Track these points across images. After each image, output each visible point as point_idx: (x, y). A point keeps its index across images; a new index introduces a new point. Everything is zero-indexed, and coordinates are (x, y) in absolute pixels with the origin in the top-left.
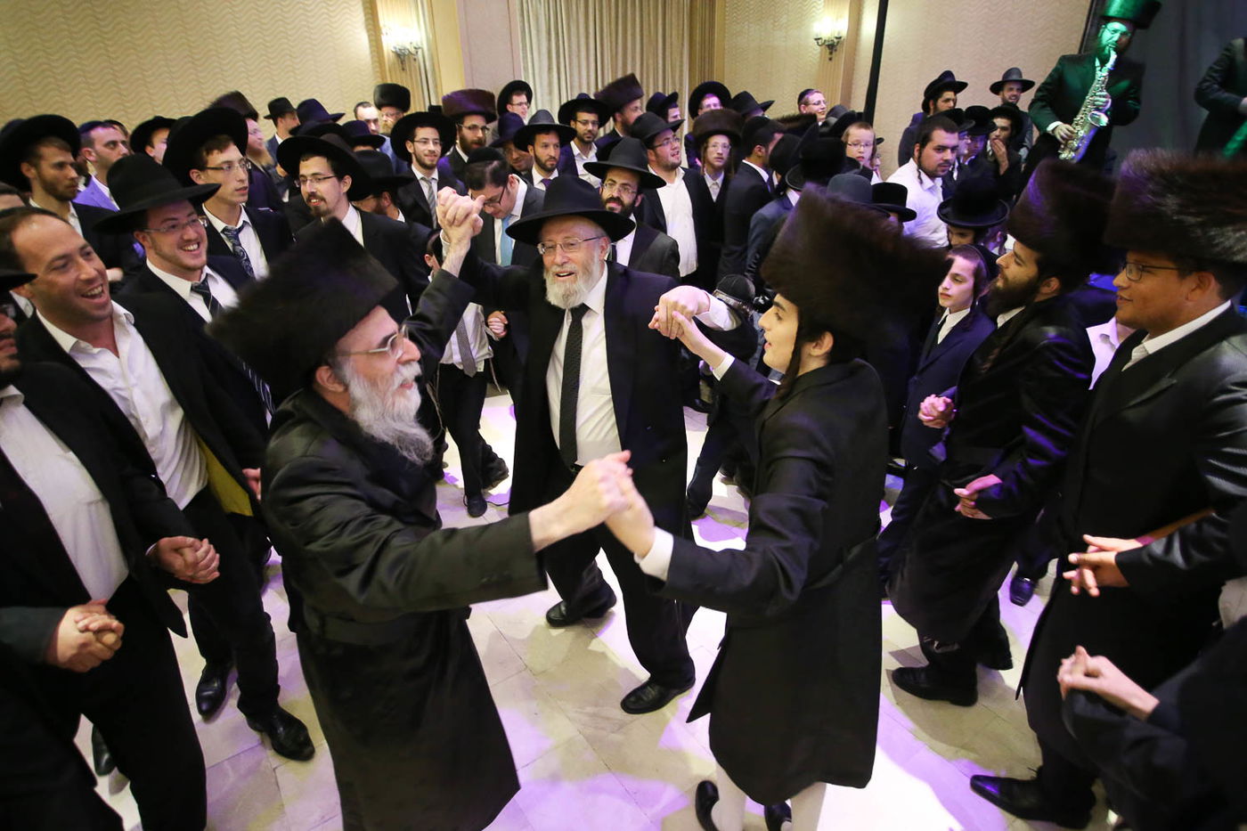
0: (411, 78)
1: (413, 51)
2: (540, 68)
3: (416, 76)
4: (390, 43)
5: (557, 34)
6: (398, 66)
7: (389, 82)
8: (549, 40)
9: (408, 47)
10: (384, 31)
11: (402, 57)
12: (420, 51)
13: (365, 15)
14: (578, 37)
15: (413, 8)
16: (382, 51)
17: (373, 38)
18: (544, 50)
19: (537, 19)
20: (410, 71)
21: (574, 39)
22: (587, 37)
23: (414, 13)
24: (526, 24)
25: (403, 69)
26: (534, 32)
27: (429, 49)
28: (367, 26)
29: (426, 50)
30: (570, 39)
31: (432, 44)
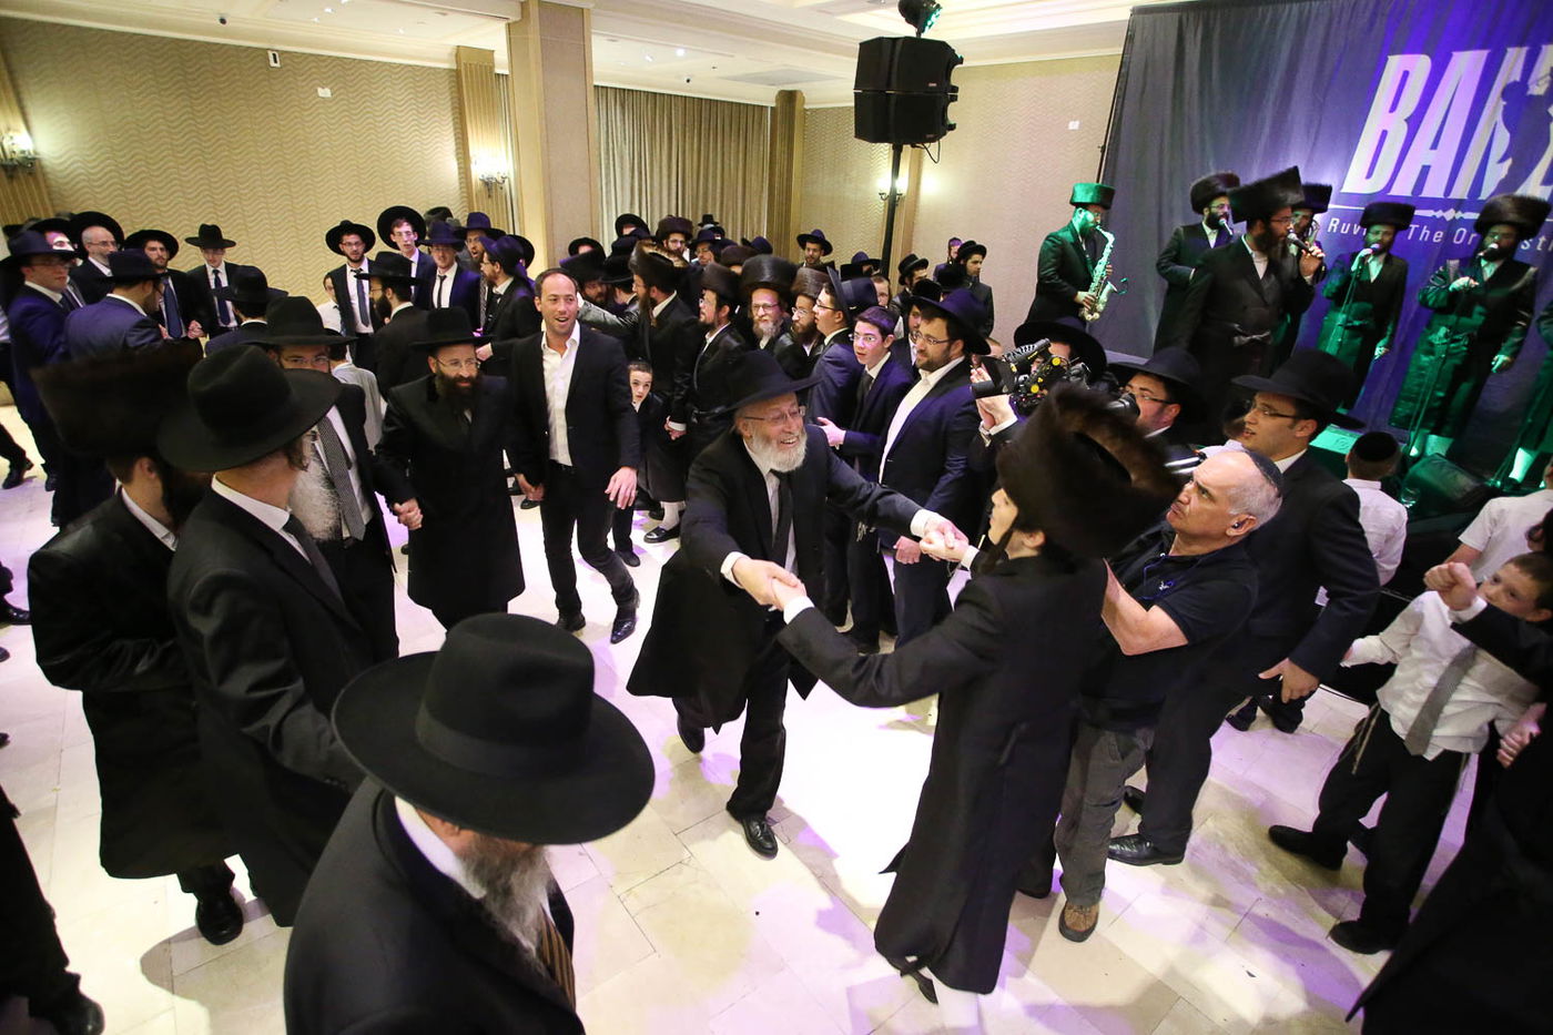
0: (497, 208)
1: (500, 180)
2: (623, 202)
3: (502, 204)
4: (479, 172)
5: (640, 173)
6: (485, 195)
7: (476, 211)
8: (633, 177)
9: (495, 176)
10: (473, 160)
11: (489, 185)
12: (507, 180)
13: (456, 144)
14: (661, 178)
15: (502, 137)
16: (471, 182)
17: (462, 165)
18: (628, 186)
19: (622, 158)
20: (497, 196)
21: (656, 177)
22: (669, 176)
23: (502, 141)
24: (611, 162)
25: (489, 196)
26: (618, 169)
27: (515, 179)
28: (457, 154)
29: (512, 179)
30: (652, 178)
31: (518, 174)
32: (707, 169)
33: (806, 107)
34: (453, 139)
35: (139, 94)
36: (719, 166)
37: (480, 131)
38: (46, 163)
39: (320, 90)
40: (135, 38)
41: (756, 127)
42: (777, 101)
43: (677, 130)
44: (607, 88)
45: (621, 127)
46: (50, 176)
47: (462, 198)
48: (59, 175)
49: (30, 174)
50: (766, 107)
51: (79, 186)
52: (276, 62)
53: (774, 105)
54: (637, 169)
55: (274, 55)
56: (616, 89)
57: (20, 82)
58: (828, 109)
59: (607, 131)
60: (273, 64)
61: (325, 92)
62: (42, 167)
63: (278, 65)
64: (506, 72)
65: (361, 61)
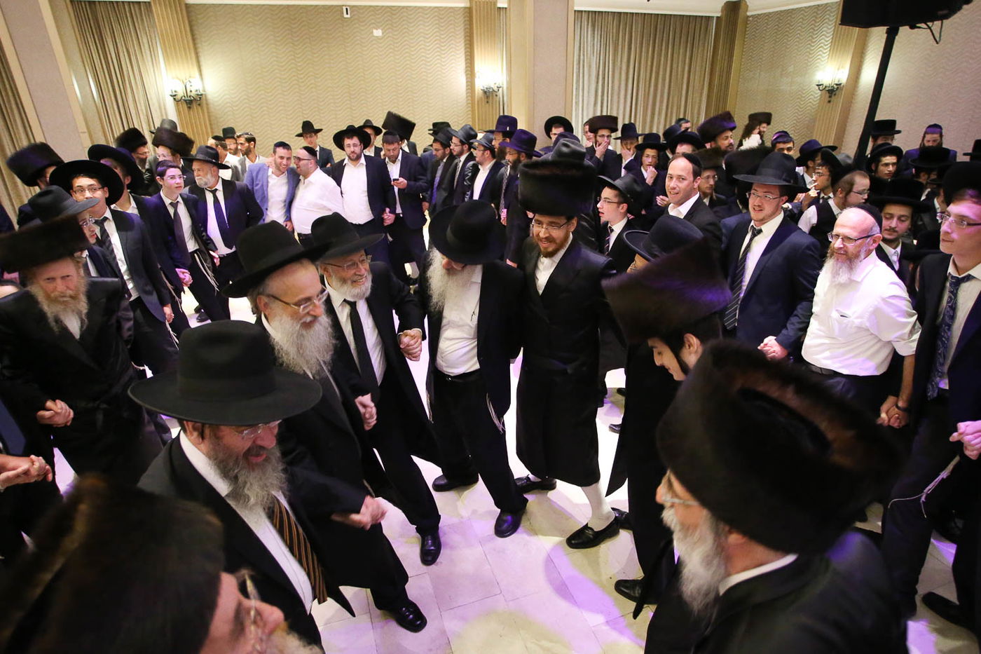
0: (493, 109)
1: (496, 89)
2: (588, 102)
3: (496, 107)
4: (481, 84)
5: (604, 78)
6: (484, 100)
8: (597, 82)
9: (493, 86)
10: (477, 75)
11: (488, 94)
12: (501, 89)
13: (466, 64)
14: (620, 82)
15: (499, 56)
16: (474, 91)
17: (469, 78)
19: (590, 67)
20: (492, 104)
21: (616, 82)
22: (626, 80)
23: (500, 59)
25: (487, 102)
26: (586, 76)
27: (507, 88)
28: (466, 72)
29: (505, 88)
30: (613, 82)
31: (510, 83)
32: (657, 73)
33: (749, 14)
34: (464, 56)
35: (263, 46)
36: (668, 69)
37: (483, 50)
38: (209, 97)
39: (375, 31)
40: (264, 8)
41: (702, 36)
42: (722, 11)
43: (636, 43)
44: (582, 11)
45: (591, 41)
46: (211, 106)
47: (468, 104)
48: (216, 104)
49: (199, 105)
50: (713, 17)
51: (226, 110)
52: (347, 14)
53: (719, 15)
54: (602, 77)
55: (347, 9)
56: (589, 12)
57: (199, 45)
58: (770, 13)
59: (580, 47)
60: (345, 16)
61: (378, 33)
62: (206, 100)
63: (349, 16)
64: (506, 6)
65: (403, 7)
